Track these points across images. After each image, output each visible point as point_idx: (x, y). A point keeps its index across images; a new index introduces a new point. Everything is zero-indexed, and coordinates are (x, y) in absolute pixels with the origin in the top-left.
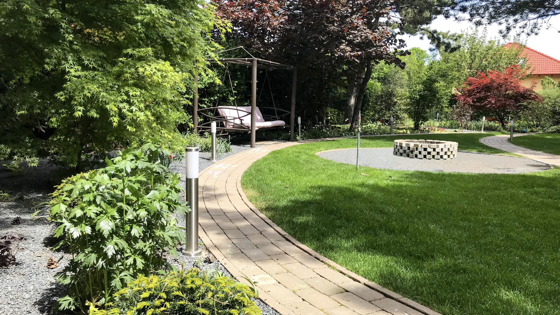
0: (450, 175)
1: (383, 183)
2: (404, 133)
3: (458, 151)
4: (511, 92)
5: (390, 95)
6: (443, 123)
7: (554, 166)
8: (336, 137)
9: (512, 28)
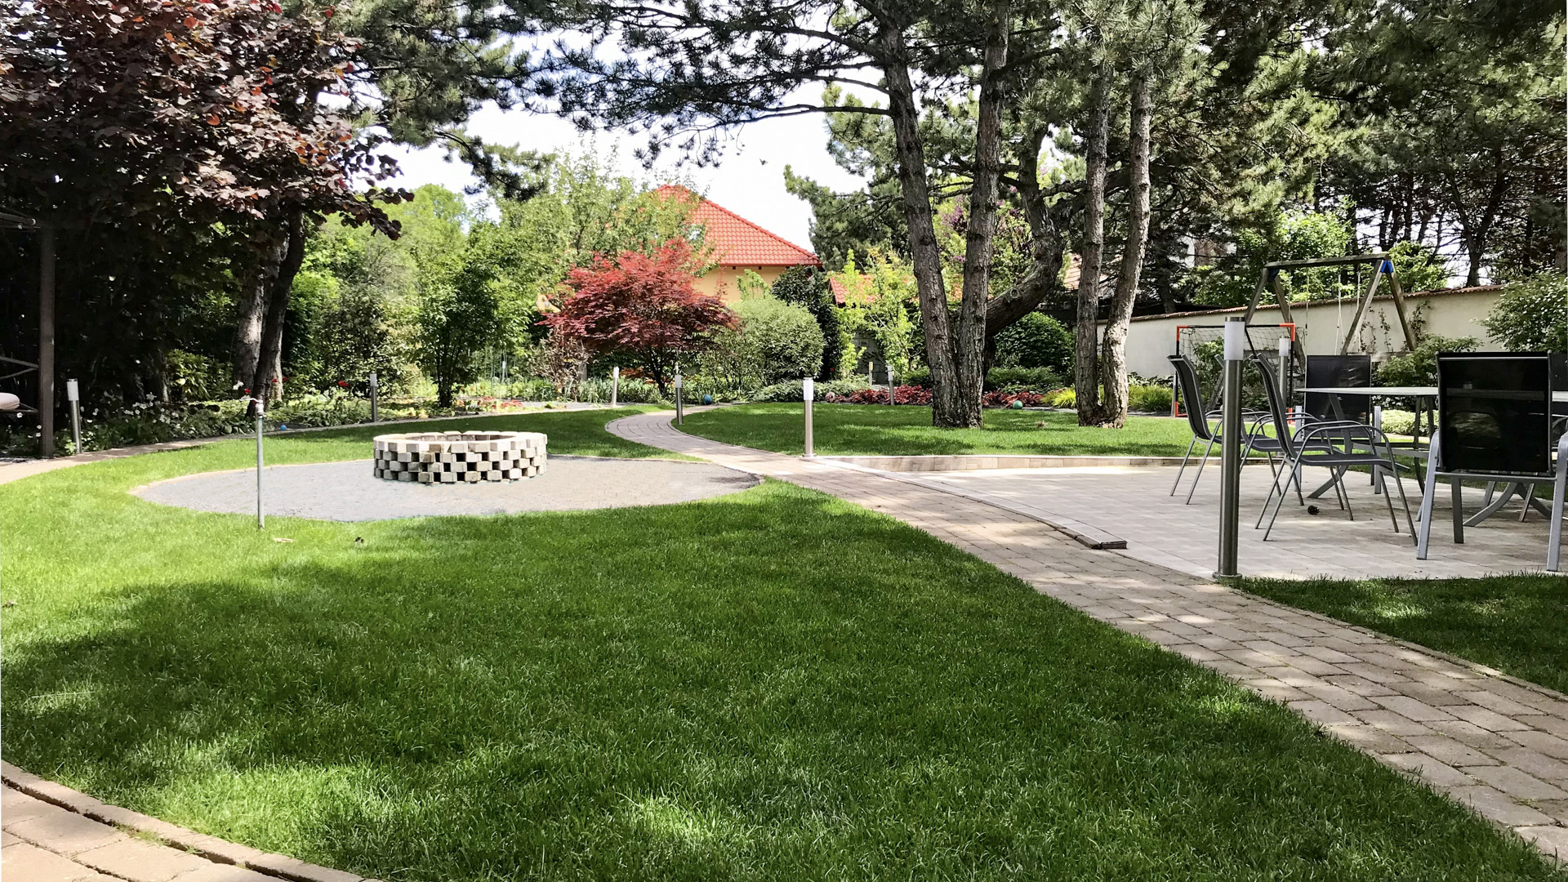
0: (525, 521)
1: (337, 558)
2: (410, 417)
3: (549, 457)
4: (672, 306)
5: (366, 313)
6: (518, 386)
7: (765, 477)
8: (202, 437)
9: (662, 147)
